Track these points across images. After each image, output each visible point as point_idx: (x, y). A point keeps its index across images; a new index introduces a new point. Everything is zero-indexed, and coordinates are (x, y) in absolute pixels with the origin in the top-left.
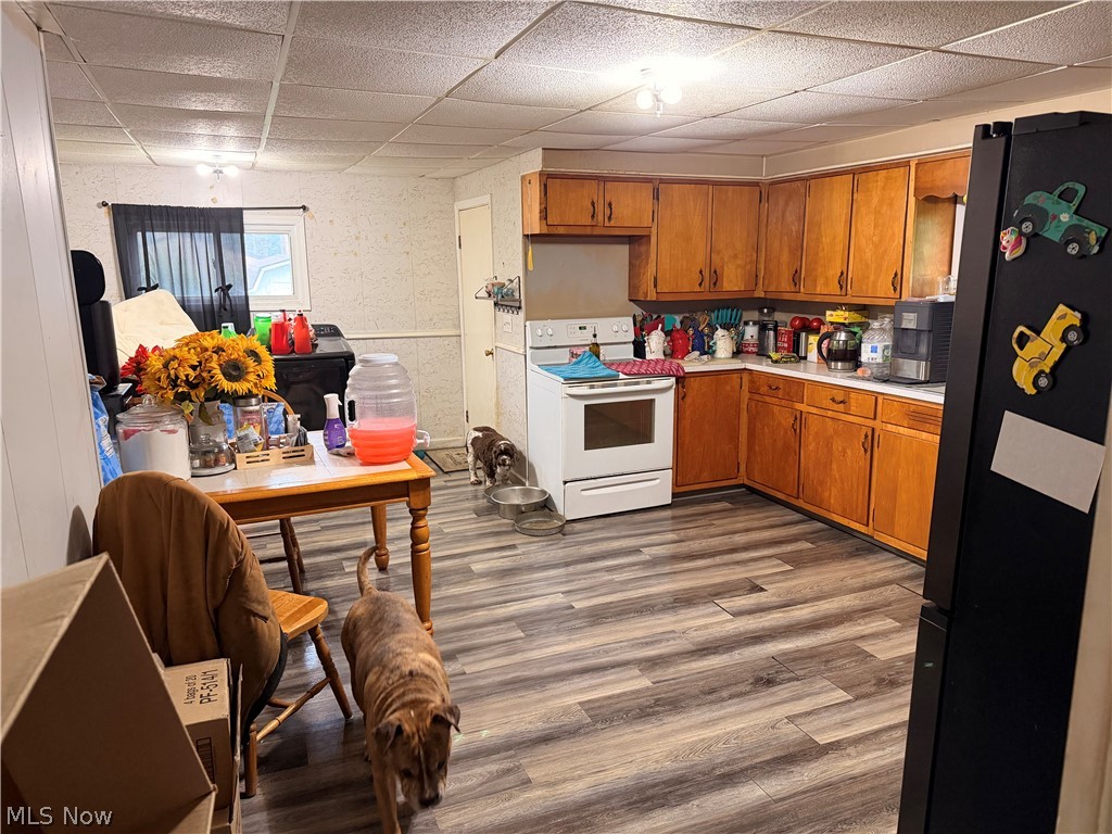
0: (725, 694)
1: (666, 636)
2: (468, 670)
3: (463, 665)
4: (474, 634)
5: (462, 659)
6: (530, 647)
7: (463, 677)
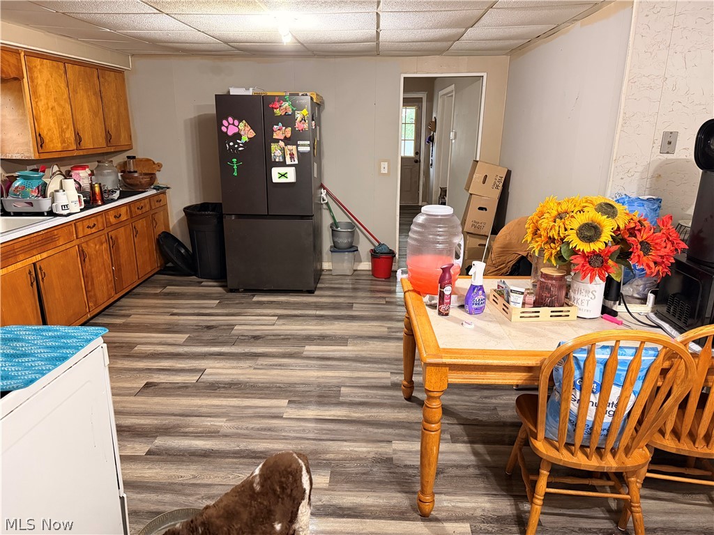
0: (282, 337)
1: (261, 367)
2: (388, 375)
3: (389, 378)
4: (372, 397)
5: (388, 382)
6: (344, 379)
7: (393, 371)
